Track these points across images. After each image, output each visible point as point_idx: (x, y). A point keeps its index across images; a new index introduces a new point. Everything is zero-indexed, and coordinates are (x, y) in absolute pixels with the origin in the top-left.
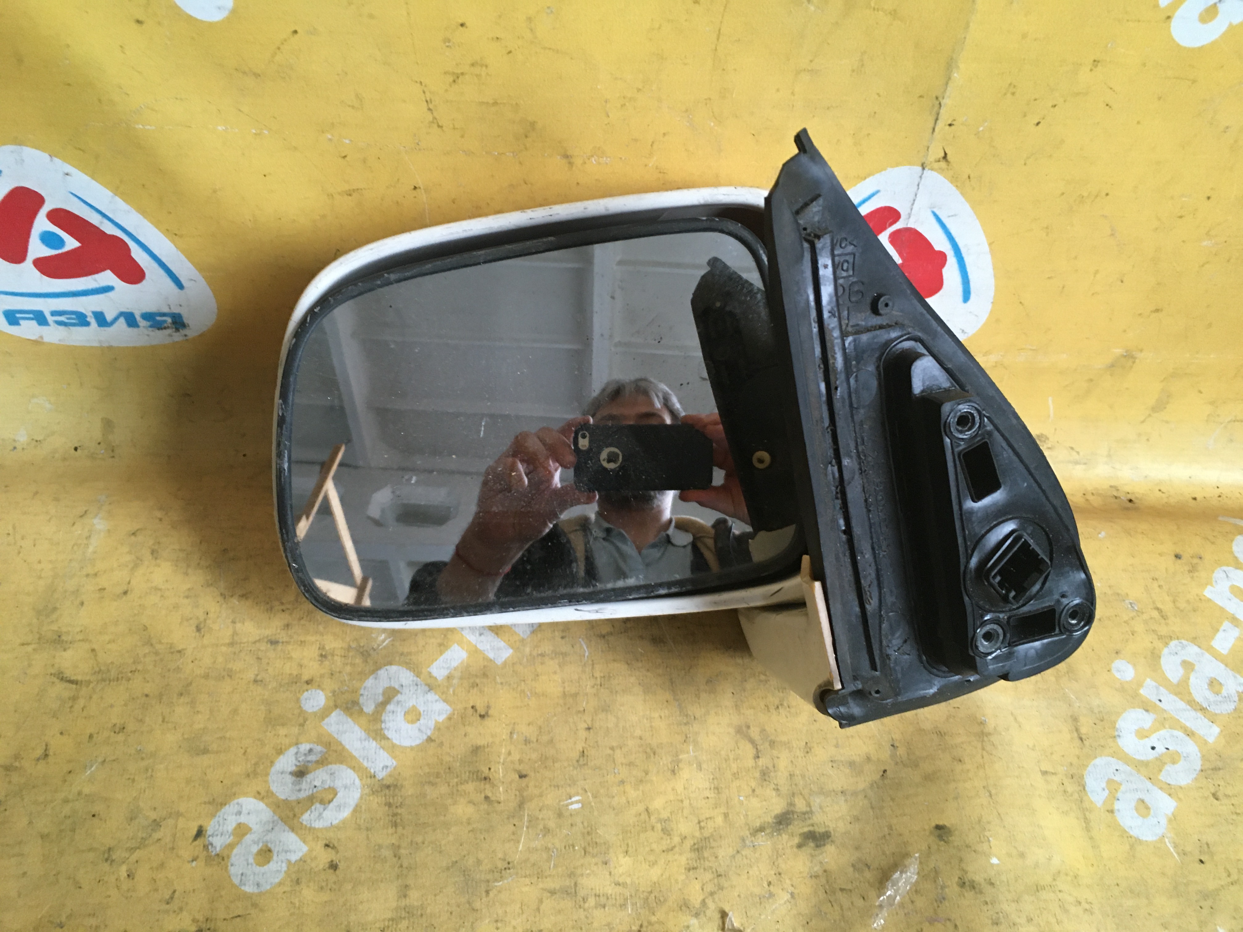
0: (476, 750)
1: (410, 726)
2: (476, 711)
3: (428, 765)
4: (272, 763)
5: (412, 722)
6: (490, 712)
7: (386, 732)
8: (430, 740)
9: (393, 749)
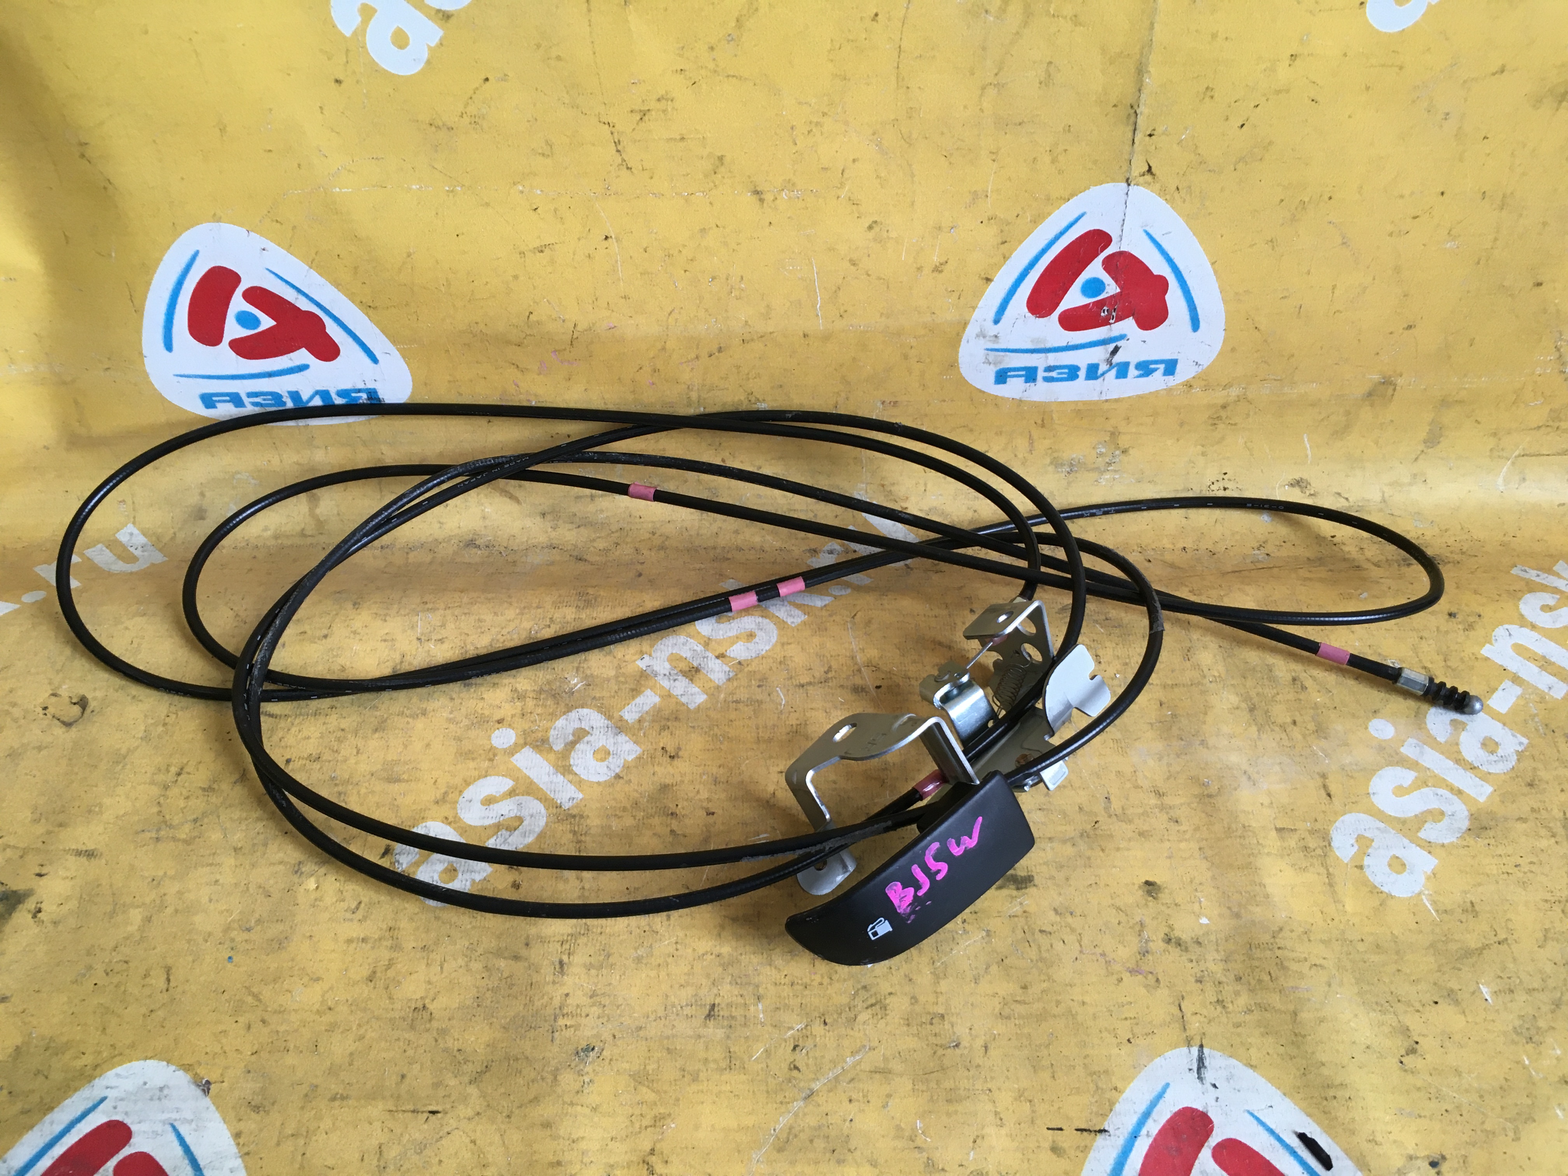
0: (665, 788)
1: (599, 763)
2: (666, 751)
3: (614, 799)
4: (461, 792)
5: (602, 760)
6: (680, 754)
7: (574, 768)
8: (618, 777)
9: (579, 783)
